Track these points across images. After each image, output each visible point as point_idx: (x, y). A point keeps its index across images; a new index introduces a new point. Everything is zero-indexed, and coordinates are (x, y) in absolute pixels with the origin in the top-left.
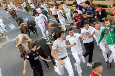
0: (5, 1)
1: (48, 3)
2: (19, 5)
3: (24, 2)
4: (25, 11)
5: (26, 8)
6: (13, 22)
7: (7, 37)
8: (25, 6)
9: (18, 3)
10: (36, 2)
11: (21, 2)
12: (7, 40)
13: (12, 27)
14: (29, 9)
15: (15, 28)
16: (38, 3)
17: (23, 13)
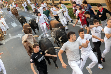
0: (7, 1)
1: (46, 2)
2: (20, 4)
3: (24, 2)
4: (25, 10)
5: (26, 7)
6: (15, 21)
7: (10, 34)
8: (26, 6)
9: (19, 3)
10: (36, 2)
11: (22, 2)
12: (9, 37)
13: (14, 25)
14: (29, 8)
15: (17, 26)
16: (37, 2)
17: (24, 12)
